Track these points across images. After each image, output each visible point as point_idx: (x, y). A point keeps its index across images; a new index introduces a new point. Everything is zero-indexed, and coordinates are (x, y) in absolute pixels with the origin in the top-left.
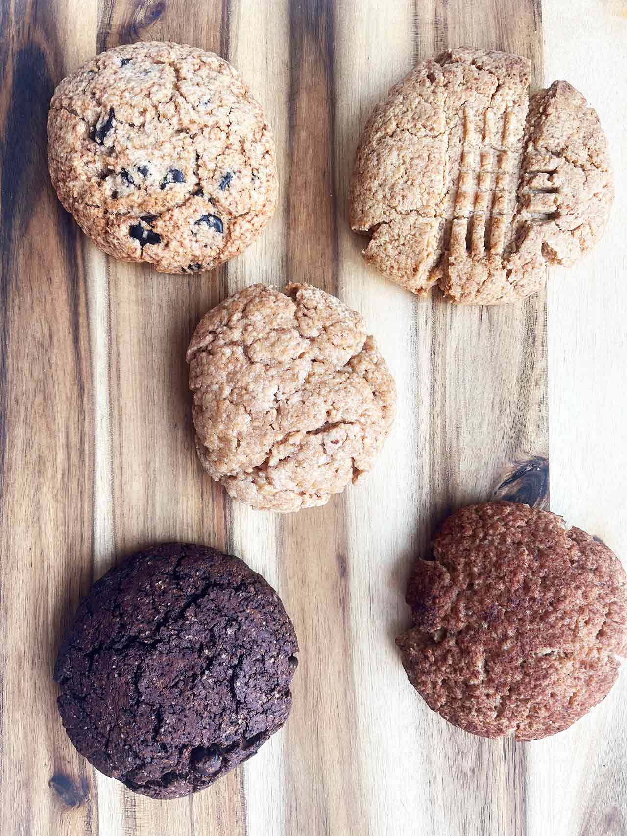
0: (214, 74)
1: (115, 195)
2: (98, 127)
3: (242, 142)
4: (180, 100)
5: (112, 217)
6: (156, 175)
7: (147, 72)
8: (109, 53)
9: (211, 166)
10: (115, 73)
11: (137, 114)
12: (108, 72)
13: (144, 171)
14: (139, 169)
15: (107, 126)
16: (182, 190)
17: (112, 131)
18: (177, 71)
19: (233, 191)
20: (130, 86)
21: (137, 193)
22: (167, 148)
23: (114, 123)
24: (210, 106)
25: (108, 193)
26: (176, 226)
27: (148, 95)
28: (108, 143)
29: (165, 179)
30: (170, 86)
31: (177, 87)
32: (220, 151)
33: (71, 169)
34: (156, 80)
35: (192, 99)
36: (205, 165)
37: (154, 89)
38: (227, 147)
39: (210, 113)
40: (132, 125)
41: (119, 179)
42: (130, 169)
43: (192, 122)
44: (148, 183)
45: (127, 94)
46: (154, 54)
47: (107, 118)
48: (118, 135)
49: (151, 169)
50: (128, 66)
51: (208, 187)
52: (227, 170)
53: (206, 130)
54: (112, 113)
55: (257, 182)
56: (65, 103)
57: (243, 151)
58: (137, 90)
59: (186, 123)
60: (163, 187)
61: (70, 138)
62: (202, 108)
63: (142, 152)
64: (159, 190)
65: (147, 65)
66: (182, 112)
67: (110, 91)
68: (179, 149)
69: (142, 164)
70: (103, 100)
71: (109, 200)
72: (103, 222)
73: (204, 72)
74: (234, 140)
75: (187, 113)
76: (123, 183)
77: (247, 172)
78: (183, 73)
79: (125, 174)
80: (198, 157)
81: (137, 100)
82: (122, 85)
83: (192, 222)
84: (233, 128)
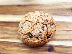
0: (29, 16)
1: (41, 38)
2: (30, 36)
3: (41, 16)
4: (32, 22)
5: (44, 40)
6: (42, 31)
7: (25, 25)
8: (19, 29)
9: (44, 22)
10: (23, 30)
11: (32, 29)
12: (23, 31)
13: (40, 32)
14: (40, 33)
15: (31, 34)
16: (45, 28)
17: (32, 34)
18: (27, 21)
19: (49, 20)
20: (27, 28)
21: (43, 35)
22: (39, 27)
23: (31, 33)
24: (35, 18)
25: (41, 39)
26: (50, 31)
27: (29, 26)
28: (33, 35)
29: (43, 29)
30: (29, 22)
31: (30, 22)
32: (42, 19)
33: (34, 43)
34: (27, 24)
35: (33, 20)
36: (43, 22)
37: (29, 25)
38: (42, 18)
39: (36, 18)
40: (33, 31)
41: (40, 36)
42: (39, 34)
43: (36, 21)
44: (42, 32)
45: (28, 29)
46: (23, 23)
47: (30, 34)
48: (33, 33)
49: (41, 31)
50: (23, 27)
51: (47, 24)
52: (45, 19)
53: (38, 20)
54: (29, 33)
55: (48, 16)
56: (24, 39)
57: (43, 16)
58: (28, 28)
59: (36, 22)
60: (44, 30)
61: (30, 41)
62: (34, 19)
63: (38, 31)
64: (44, 31)
65: (24, 24)
66: (34, 22)
67: (26, 32)
68: (39, 25)
69: (39, 32)
70: (27, 33)
71: (42, 39)
72: (44, 42)
73: (28, 17)
74: (41, 17)
75: (35, 21)
76: (41, 36)
77: (46, 17)
78: (28, 20)
79: (39, 35)
80: (42, 23)
81: (29, 28)
82: (26, 30)
83: (50, 28)
84: (39, 16)
